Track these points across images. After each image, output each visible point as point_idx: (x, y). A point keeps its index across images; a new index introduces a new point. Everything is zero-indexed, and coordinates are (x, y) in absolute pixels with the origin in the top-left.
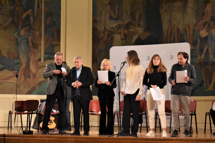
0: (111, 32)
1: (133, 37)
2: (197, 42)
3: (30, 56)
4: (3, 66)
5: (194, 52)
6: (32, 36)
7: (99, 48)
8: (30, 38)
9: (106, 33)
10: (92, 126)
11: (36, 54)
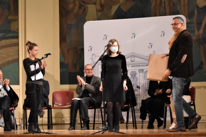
0: (84, 2)
1: (111, 8)
2: (193, 13)
5: (190, 25)
7: (69, 23)
9: (77, 3)
10: (62, 123)
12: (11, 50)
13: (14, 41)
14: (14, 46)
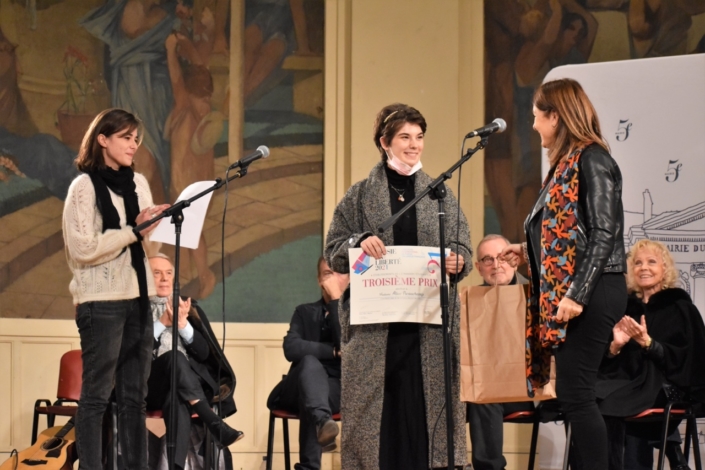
1: (688, 22)
3: (171, 131)
4: (37, 184)
6: (182, 34)
7: (521, 83)
8: (171, 42)
9: (555, 7)
11: (203, 121)
12: (293, 188)
13: (306, 152)
14: (304, 173)
